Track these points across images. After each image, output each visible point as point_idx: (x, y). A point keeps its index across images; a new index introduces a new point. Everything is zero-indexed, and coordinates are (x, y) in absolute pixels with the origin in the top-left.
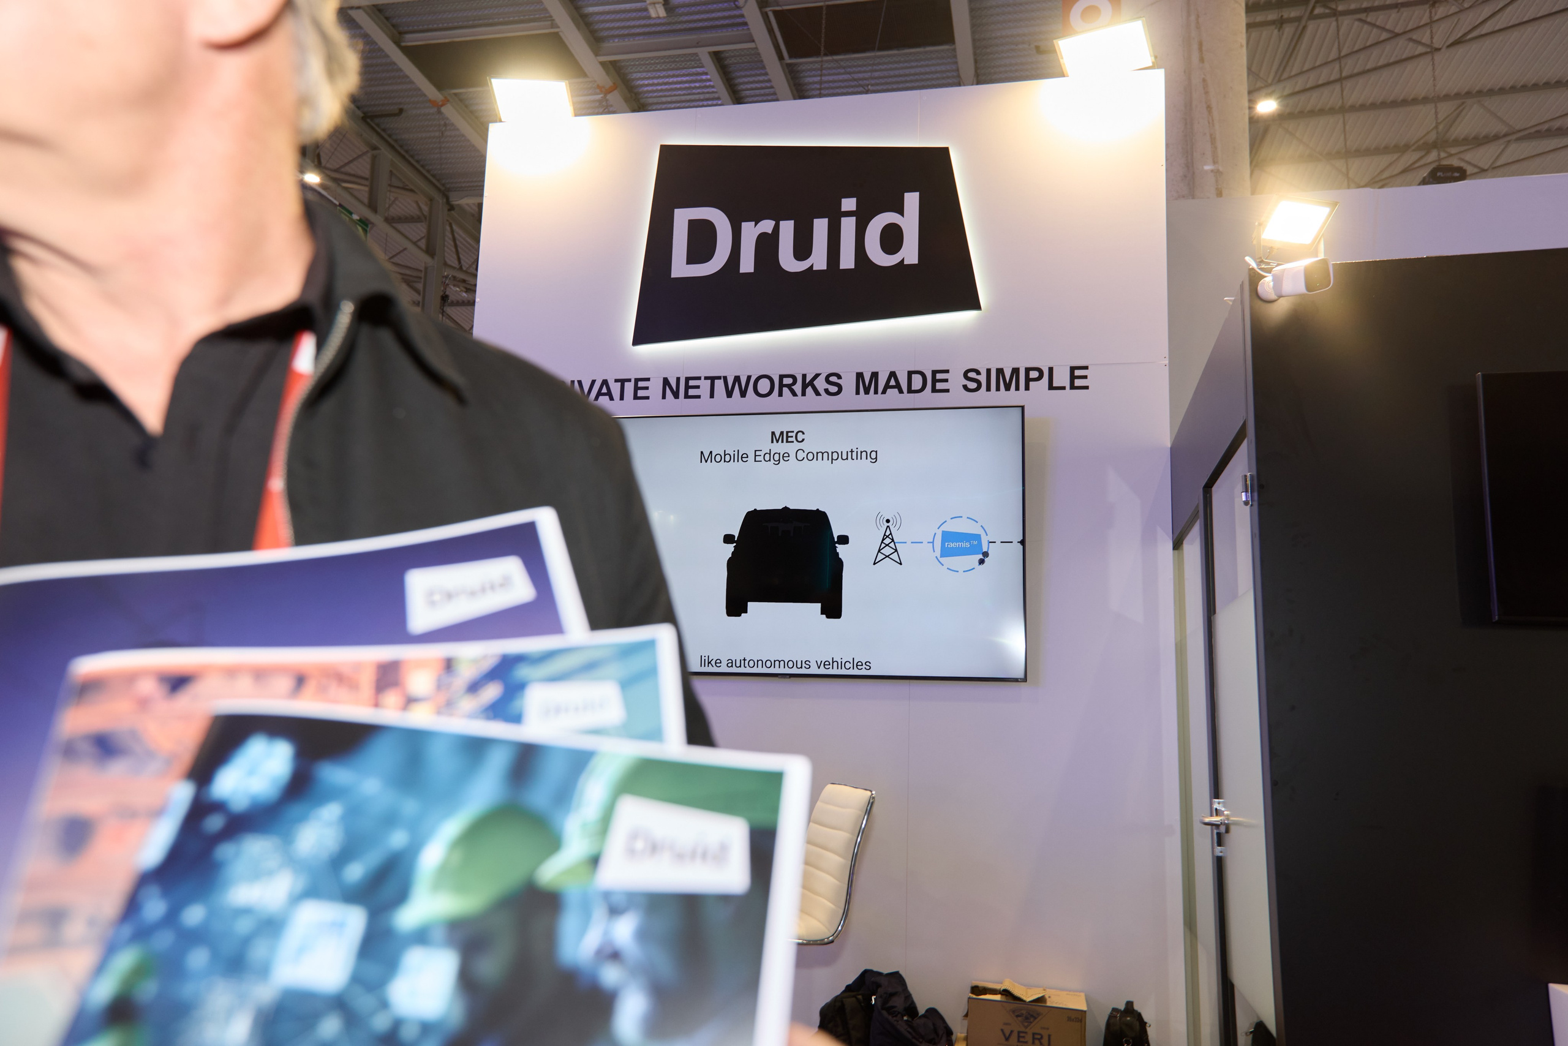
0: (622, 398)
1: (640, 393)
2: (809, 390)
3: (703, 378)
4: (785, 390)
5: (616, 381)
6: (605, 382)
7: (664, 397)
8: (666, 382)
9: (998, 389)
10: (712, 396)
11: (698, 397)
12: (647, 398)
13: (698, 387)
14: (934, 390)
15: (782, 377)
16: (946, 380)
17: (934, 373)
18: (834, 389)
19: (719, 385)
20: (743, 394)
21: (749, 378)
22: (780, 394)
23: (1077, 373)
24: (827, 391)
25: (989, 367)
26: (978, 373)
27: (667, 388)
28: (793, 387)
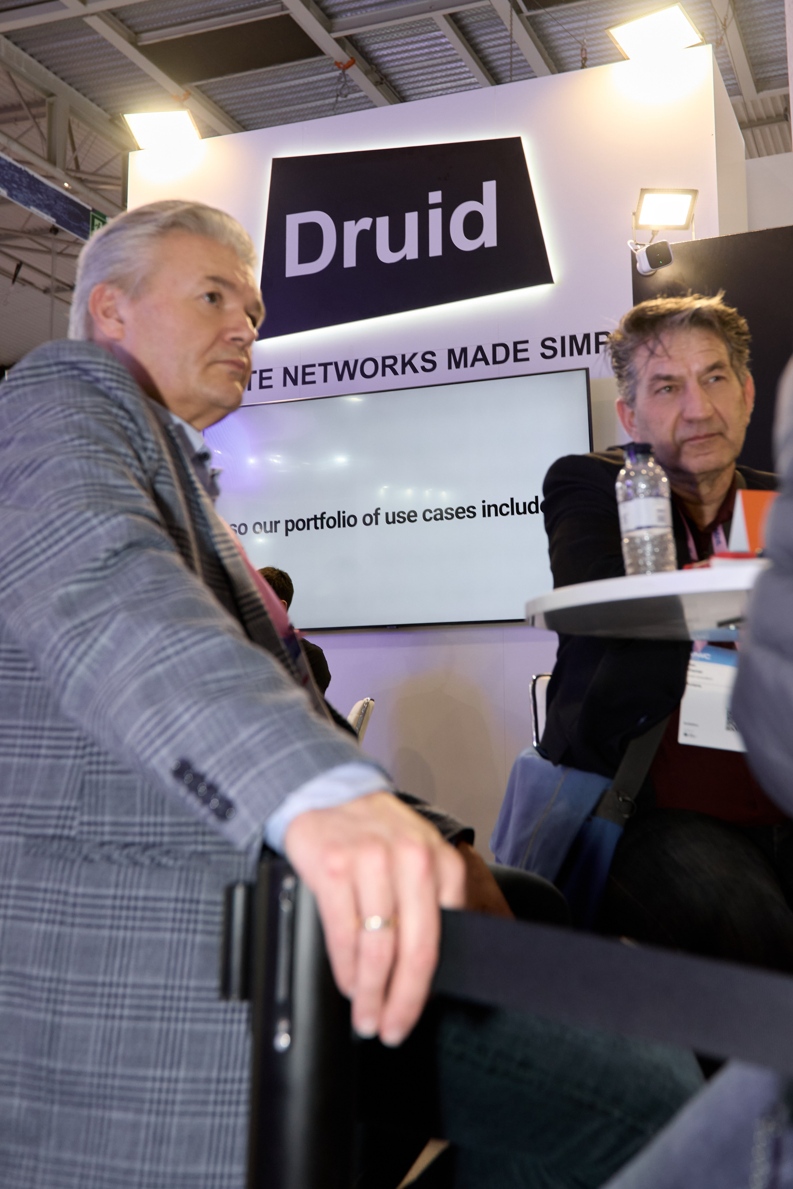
1: (265, 383)
2: (408, 368)
3: (317, 365)
4: (388, 370)
7: (285, 384)
8: (286, 371)
9: (572, 354)
10: (325, 380)
11: (314, 382)
12: (271, 387)
13: (313, 373)
14: (516, 360)
15: (384, 359)
16: (526, 350)
17: (516, 344)
18: (429, 366)
19: (331, 369)
20: (352, 377)
22: (384, 374)
24: (423, 368)
25: (563, 335)
26: (554, 340)
27: (287, 376)
28: (394, 367)
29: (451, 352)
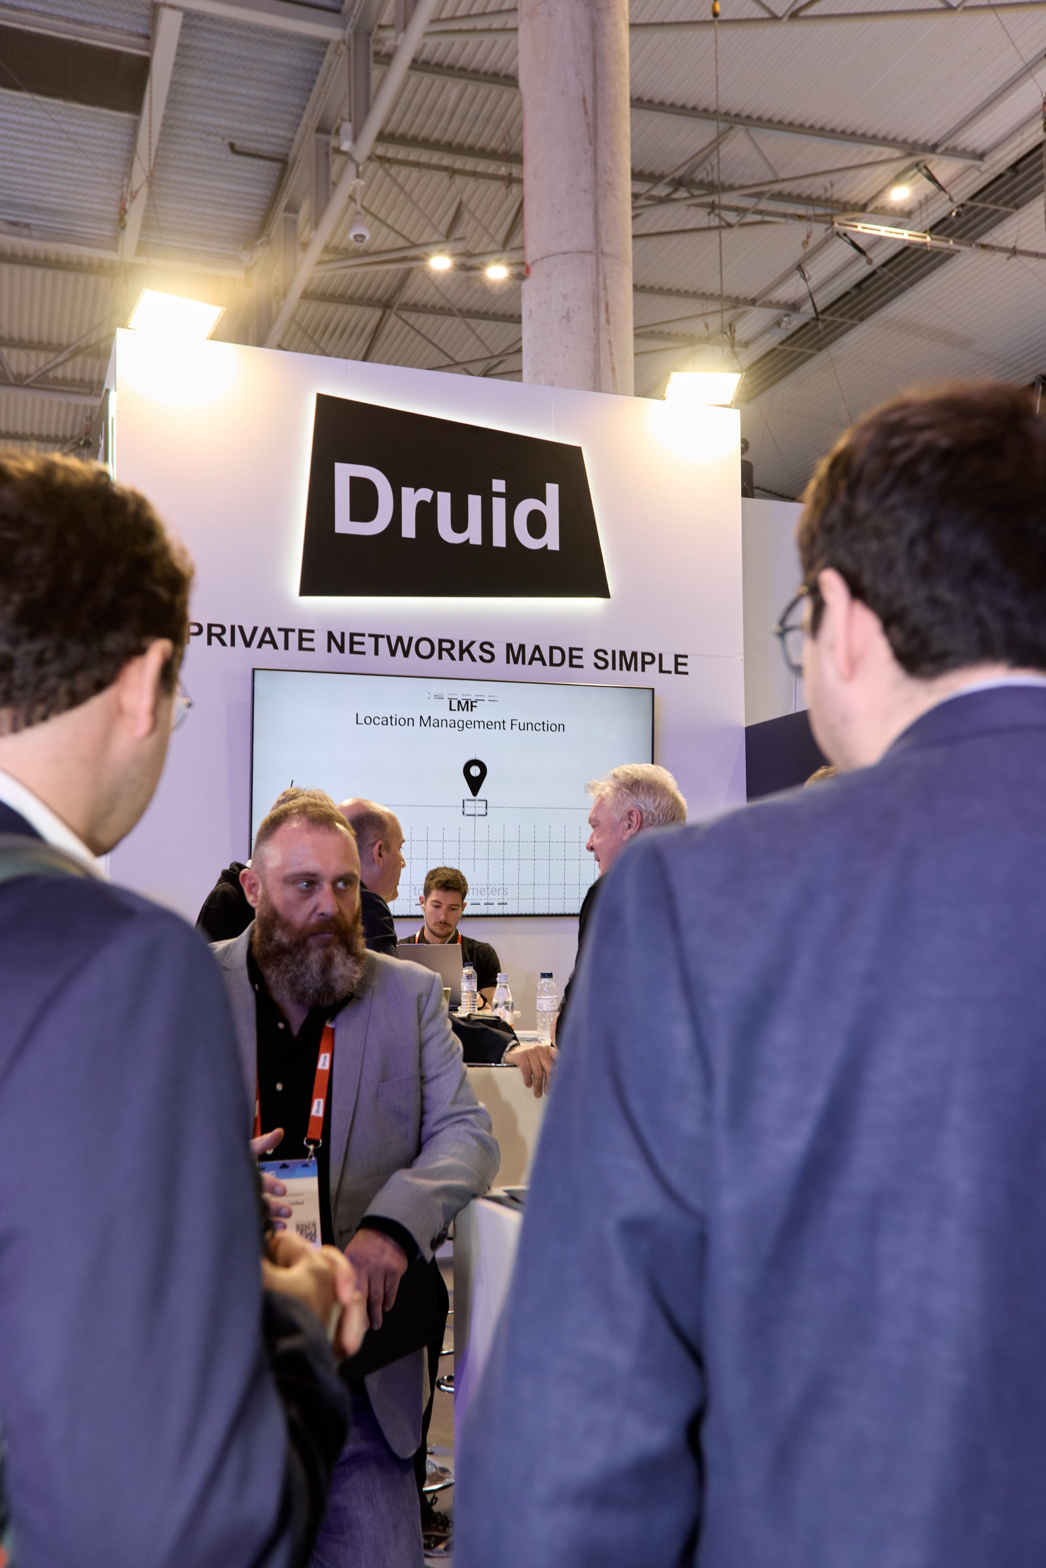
0: (286, 647)
1: (305, 644)
2: (466, 655)
3: (367, 635)
4: (444, 653)
5: (280, 629)
6: (268, 630)
7: (329, 650)
8: (331, 635)
9: (621, 669)
10: (376, 653)
11: (364, 653)
12: (312, 650)
13: (362, 643)
14: (571, 665)
15: (441, 641)
16: (580, 658)
17: (571, 650)
18: (487, 657)
19: (383, 642)
20: (406, 654)
21: (411, 639)
22: (440, 657)
23: (680, 660)
24: (481, 658)
25: (614, 649)
26: (606, 653)
27: (332, 641)
28: (451, 651)
29: (509, 646)
